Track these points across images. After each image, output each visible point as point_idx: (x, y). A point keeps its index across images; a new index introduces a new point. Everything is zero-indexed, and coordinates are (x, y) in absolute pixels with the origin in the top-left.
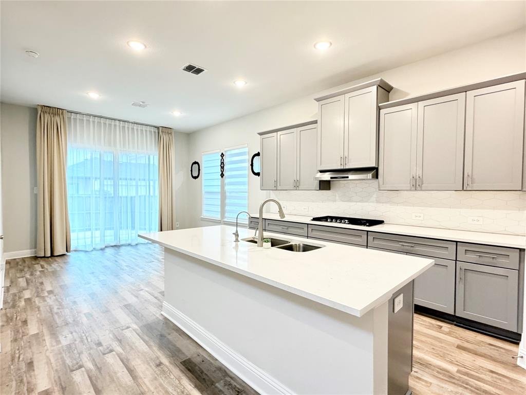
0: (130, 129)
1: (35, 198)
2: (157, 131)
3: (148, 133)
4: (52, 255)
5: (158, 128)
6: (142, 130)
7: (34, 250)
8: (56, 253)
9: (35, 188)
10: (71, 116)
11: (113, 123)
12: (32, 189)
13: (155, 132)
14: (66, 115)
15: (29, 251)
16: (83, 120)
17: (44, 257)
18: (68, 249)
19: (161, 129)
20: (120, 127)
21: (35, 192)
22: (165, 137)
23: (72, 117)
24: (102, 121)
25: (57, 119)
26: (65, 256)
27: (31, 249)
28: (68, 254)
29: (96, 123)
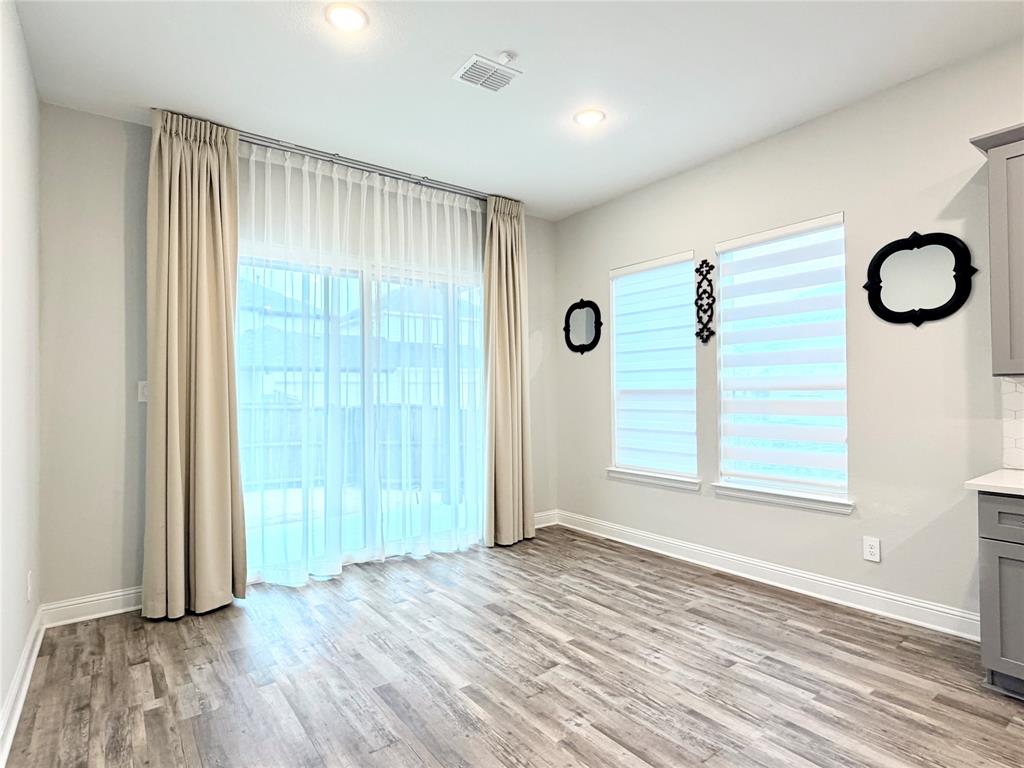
0: (410, 202)
1: (139, 415)
2: (479, 210)
3: (457, 214)
4: (190, 612)
5: (484, 200)
6: (441, 206)
7: (132, 590)
8: (203, 606)
9: (141, 384)
10: (250, 153)
11: (365, 183)
12: (132, 390)
13: (474, 213)
14: (237, 150)
15: (119, 592)
16: (283, 167)
17: (166, 619)
18: (239, 586)
19: (492, 202)
20: (382, 195)
21: (140, 400)
22: (504, 228)
23: (253, 158)
24: (337, 172)
25: (210, 156)
26: (229, 613)
27: (124, 586)
28: (239, 602)
29: (319, 181)
